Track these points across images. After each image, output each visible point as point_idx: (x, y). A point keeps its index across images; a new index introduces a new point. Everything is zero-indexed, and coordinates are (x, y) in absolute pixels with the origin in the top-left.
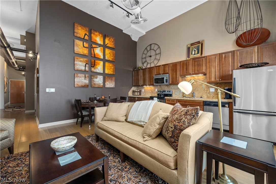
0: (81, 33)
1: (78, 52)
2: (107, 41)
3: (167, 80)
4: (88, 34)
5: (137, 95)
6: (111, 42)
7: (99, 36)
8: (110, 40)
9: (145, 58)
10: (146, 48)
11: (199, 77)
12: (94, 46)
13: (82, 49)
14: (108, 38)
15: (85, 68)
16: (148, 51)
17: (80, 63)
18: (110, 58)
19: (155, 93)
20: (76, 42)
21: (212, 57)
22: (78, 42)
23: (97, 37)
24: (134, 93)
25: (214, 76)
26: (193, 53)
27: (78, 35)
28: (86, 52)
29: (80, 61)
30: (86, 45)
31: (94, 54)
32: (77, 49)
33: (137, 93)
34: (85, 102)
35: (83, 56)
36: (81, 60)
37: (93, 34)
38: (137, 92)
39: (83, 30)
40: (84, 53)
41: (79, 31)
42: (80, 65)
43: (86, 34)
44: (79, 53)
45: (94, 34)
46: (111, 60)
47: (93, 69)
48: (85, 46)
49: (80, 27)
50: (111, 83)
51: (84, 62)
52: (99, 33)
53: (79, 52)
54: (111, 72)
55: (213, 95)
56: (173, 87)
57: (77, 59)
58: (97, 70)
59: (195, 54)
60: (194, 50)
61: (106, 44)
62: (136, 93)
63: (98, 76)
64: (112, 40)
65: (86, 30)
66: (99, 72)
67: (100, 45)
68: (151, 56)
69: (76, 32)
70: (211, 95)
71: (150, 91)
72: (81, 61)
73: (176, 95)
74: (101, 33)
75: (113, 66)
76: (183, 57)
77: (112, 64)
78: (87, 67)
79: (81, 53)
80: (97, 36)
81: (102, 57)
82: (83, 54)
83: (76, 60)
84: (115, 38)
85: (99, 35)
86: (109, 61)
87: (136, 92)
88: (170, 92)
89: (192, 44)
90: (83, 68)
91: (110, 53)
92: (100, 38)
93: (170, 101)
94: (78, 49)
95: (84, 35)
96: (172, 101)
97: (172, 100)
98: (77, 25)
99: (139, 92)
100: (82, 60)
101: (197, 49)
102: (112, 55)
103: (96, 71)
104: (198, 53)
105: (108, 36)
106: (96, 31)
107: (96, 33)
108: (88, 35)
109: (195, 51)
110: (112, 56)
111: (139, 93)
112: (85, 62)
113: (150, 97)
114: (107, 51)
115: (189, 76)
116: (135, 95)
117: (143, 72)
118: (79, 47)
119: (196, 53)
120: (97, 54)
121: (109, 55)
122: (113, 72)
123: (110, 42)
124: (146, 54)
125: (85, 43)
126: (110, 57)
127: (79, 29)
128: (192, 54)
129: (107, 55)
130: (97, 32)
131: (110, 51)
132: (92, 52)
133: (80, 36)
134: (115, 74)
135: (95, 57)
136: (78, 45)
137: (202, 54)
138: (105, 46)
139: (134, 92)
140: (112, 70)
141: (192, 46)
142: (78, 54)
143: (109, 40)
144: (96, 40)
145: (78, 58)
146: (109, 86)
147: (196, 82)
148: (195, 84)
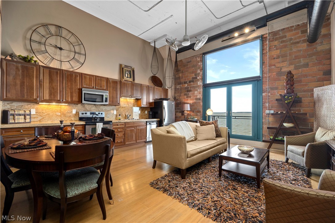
3: (106, 99)
9: (43, 44)
11: (131, 100)
16: (51, 34)
19: (70, 116)
26: (126, 76)
56: (104, 109)
62: (19, 119)
68: (61, 49)
71: (59, 114)
73: (108, 117)
76: (115, 76)
87: (18, 115)
88: (102, 114)
89: (126, 66)
93: (118, 125)
96: (120, 125)
97: (120, 123)
99: (28, 115)
101: (130, 73)
104: (130, 77)
109: (127, 74)
111: (29, 117)
115: (128, 98)
116: (12, 123)
119: (129, 77)
124: (45, 38)
128: (125, 76)
137: (134, 80)
141: (125, 68)
147: (128, 104)
148: (127, 106)
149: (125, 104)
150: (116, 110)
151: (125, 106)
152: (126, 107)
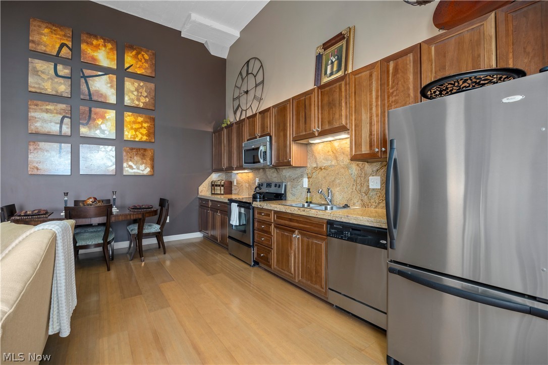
0: (47, 43)
1: (39, 88)
2: (129, 60)
3: (265, 154)
4: (70, 44)
5: (219, 193)
6: (141, 61)
7: (104, 48)
8: (140, 56)
9: (239, 97)
10: (241, 73)
12: (87, 72)
13: (50, 81)
14: (134, 53)
15: (61, 127)
16: (243, 80)
17: (46, 116)
18: (137, 103)
20: (34, 65)
21: (361, 76)
22: (39, 65)
23: (99, 51)
24: (213, 187)
25: (368, 135)
26: (329, 72)
27: (41, 48)
28: (63, 88)
29: (44, 111)
30: (63, 70)
31: (87, 92)
32: (36, 83)
33: (219, 188)
34: (28, 213)
35: (56, 98)
36: (47, 107)
37: (85, 44)
38: (219, 186)
39: (54, 36)
40: (57, 92)
41: (45, 39)
42: (45, 121)
43: (62, 45)
44: (43, 92)
45: (87, 43)
46: (141, 105)
47: (84, 131)
48: (60, 73)
49: (47, 27)
50: (142, 164)
51: (57, 113)
52: (104, 40)
53: (42, 89)
54: (140, 136)
55: (377, 201)
56: (288, 174)
57: (37, 105)
58: (98, 132)
59: (331, 74)
60: (330, 62)
61: (127, 65)
62: (217, 189)
63: (101, 146)
64: (146, 57)
65: (65, 36)
66: (102, 136)
67: (107, 71)
68: (247, 92)
69: (33, 42)
70: (372, 201)
71: (248, 185)
72: (47, 111)
73: (294, 195)
74: (109, 42)
75: (148, 120)
77: (144, 116)
78: (67, 124)
79: (49, 91)
80: (97, 47)
81: (113, 100)
82: (54, 93)
83: (33, 109)
84: (154, 52)
85: (105, 46)
86: (134, 109)
87: (216, 185)
88: (280, 186)
89: (326, 46)
90: (54, 128)
91: (137, 90)
92: (108, 53)
93: (262, 215)
94: (40, 82)
95: (58, 46)
97: (266, 211)
98: (39, 23)
99: (223, 186)
100: (49, 107)
101: (338, 56)
102: (145, 94)
103: (93, 135)
104: (339, 70)
105: (131, 48)
106: (96, 37)
107: (95, 42)
108: (70, 46)
109: (332, 63)
110: (146, 97)
111: (222, 188)
112: (60, 114)
113: (229, 200)
114: (130, 85)
115: (317, 141)
116: (214, 194)
117: (228, 136)
118: (43, 76)
119: (335, 68)
120: (97, 92)
121: (135, 93)
122: (148, 135)
123: (139, 63)
124: (240, 88)
125: (60, 67)
126: (138, 100)
127: (42, 34)
128: (326, 73)
129: (130, 94)
130: (97, 39)
131: (139, 85)
132: (84, 87)
133: (47, 50)
134: (153, 140)
135: (91, 99)
136: (40, 72)
137: (346, 69)
138: (121, 74)
139: (213, 185)
140: (144, 131)
142: (41, 93)
143: (136, 56)
144: (94, 59)
145: (39, 102)
146: (134, 170)
147: (336, 158)
148: (333, 163)
149: (327, 160)
150: (308, 178)
151: (329, 163)
152: (331, 166)
